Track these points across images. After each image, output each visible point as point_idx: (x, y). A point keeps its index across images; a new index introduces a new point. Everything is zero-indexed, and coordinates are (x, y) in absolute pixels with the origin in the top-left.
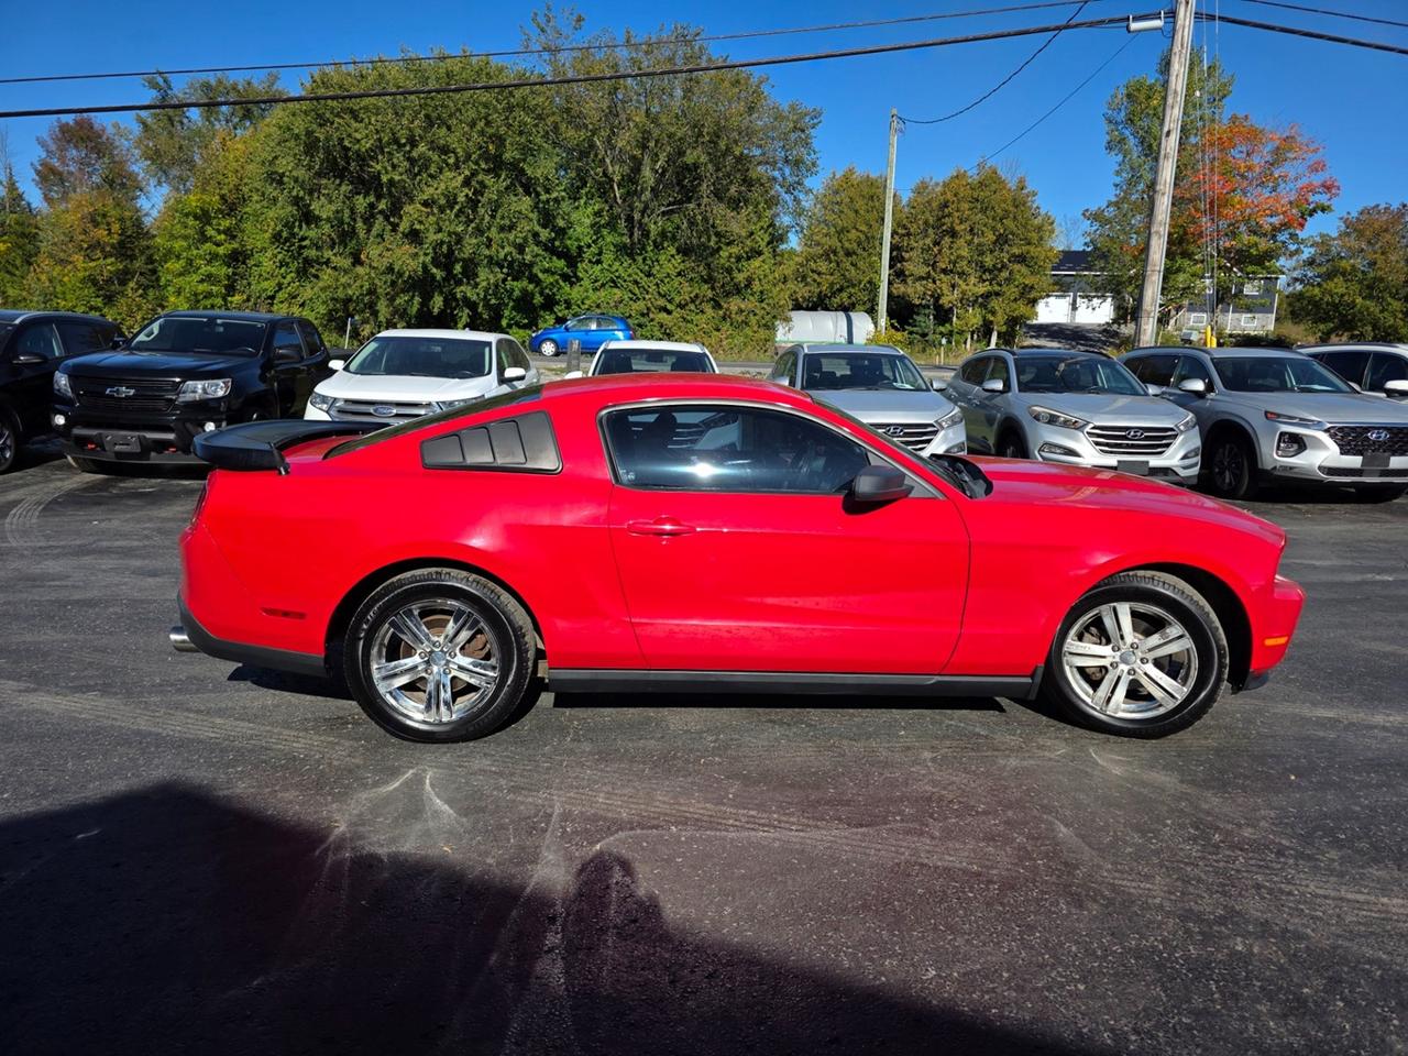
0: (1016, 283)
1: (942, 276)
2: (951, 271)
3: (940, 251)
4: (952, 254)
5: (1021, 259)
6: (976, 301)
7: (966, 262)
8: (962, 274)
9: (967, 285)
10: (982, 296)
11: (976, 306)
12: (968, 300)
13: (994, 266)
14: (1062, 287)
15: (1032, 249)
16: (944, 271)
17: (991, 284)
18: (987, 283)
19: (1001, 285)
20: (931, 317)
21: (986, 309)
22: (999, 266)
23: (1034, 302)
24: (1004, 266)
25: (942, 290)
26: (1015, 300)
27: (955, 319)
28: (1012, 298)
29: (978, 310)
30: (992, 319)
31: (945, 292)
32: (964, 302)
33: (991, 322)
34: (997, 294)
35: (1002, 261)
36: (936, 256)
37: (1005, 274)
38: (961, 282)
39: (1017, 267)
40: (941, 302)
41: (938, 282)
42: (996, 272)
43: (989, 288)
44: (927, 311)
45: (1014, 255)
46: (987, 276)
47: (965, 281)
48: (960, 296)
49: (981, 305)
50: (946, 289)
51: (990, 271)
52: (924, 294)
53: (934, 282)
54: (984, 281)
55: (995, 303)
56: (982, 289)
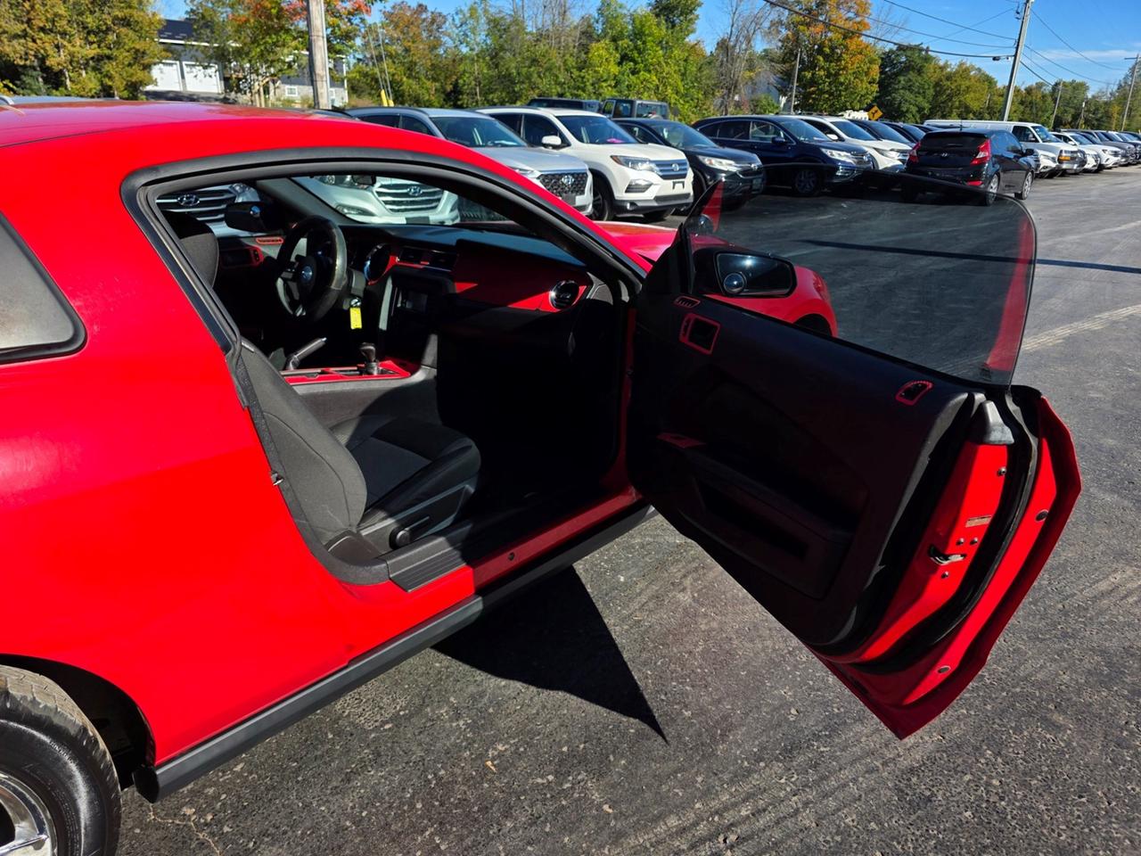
0: (126, 47)
1: (42, 34)
2: (51, 30)
3: (32, 7)
4: (47, 11)
5: (126, 22)
6: (87, 64)
7: (65, 22)
8: (64, 34)
9: (73, 46)
10: (92, 58)
11: (89, 69)
12: (78, 62)
13: (98, 27)
14: (175, 54)
15: (134, 12)
16: (42, 29)
17: (99, 47)
18: (95, 46)
19: (110, 49)
20: (40, 80)
21: (101, 73)
22: (104, 28)
23: (147, 67)
24: (108, 29)
25: (45, 50)
26: (130, 65)
27: (68, 82)
28: (126, 63)
29: (92, 74)
30: (110, 83)
31: (51, 52)
32: (74, 64)
33: (110, 87)
34: (109, 58)
35: (106, 24)
36: (28, 12)
37: (112, 37)
38: (65, 43)
39: (124, 30)
40: (48, 63)
41: (38, 41)
42: (101, 34)
43: (98, 50)
44: (34, 73)
45: (116, 18)
46: (92, 38)
47: (70, 42)
48: (69, 58)
49: (94, 69)
50: (51, 50)
51: (96, 34)
52: (26, 54)
53: (34, 41)
54: (91, 43)
55: (108, 67)
56: (92, 51)
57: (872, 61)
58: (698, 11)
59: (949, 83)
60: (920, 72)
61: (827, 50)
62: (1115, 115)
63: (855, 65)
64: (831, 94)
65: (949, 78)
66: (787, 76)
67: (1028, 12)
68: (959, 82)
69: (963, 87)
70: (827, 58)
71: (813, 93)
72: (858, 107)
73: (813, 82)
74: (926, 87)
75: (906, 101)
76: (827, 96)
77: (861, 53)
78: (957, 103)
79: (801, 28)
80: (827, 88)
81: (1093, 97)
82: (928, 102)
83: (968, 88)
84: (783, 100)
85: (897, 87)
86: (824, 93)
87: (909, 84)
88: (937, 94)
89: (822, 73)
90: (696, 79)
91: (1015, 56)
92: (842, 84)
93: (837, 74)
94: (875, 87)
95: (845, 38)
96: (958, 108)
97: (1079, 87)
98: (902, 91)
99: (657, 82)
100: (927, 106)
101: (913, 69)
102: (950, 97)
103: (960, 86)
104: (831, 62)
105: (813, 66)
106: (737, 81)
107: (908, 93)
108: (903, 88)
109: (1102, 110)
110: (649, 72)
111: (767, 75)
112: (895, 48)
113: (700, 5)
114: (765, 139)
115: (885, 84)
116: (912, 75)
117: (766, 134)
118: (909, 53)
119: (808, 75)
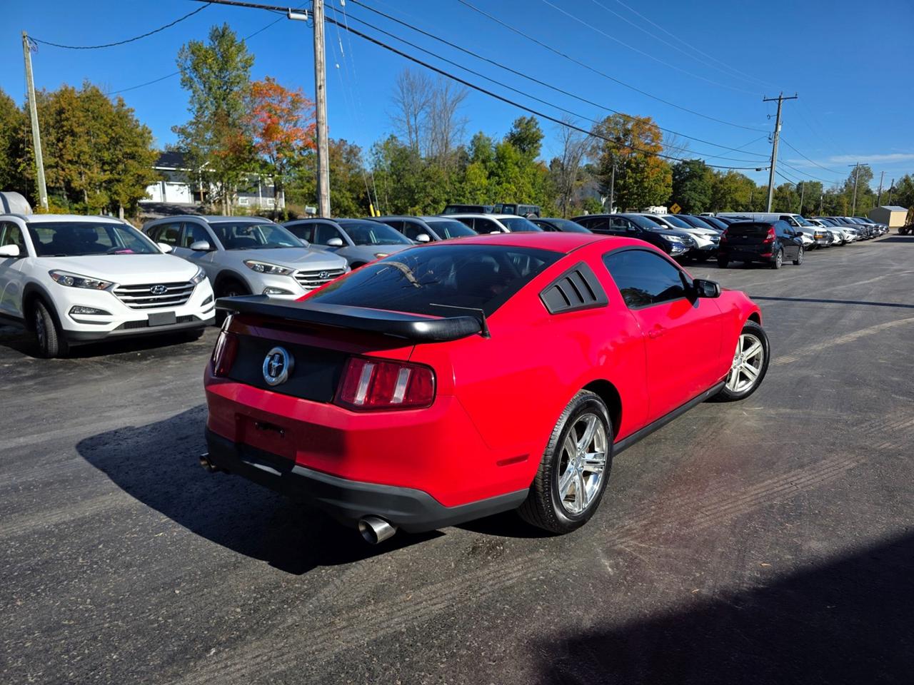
0: (132, 173)
1: (70, 165)
2: (76, 162)
3: (64, 146)
4: (75, 149)
5: (132, 156)
6: (101, 185)
7: (87, 157)
8: (86, 165)
9: (92, 173)
10: (105, 182)
11: (102, 189)
12: (95, 184)
13: (111, 160)
14: (166, 178)
15: (140, 150)
16: (70, 162)
17: (111, 173)
18: (108, 172)
19: (119, 174)
20: (65, 197)
21: (111, 191)
22: (116, 160)
23: (145, 187)
24: (119, 161)
25: (71, 176)
26: (133, 185)
27: (86, 198)
28: (131, 184)
29: (104, 192)
30: (118, 199)
31: (75, 178)
32: (92, 185)
33: (118, 201)
34: (118, 181)
35: (117, 157)
36: (61, 150)
37: (121, 166)
38: (87, 171)
39: (130, 161)
40: (72, 185)
41: (66, 170)
42: (113, 165)
43: (111, 176)
44: (61, 192)
45: (126, 153)
46: (106, 167)
47: (90, 170)
48: (89, 181)
49: (106, 188)
50: (75, 176)
51: (109, 164)
52: (57, 178)
53: (63, 170)
54: (105, 171)
55: (117, 187)
56: (107, 176)
57: (666, 172)
58: (542, 141)
59: (722, 185)
60: (701, 178)
61: (634, 165)
62: (846, 205)
63: (655, 175)
64: (639, 195)
65: (722, 182)
66: (606, 184)
67: (777, 138)
68: (729, 185)
69: (733, 188)
70: (633, 170)
71: (626, 194)
72: (659, 203)
73: (625, 187)
74: (706, 188)
75: (693, 198)
76: (636, 196)
77: (658, 167)
78: (730, 199)
79: (614, 150)
80: (635, 191)
81: (828, 192)
82: (709, 199)
83: (736, 188)
84: (604, 200)
85: (685, 189)
86: (634, 194)
87: (694, 186)
88: (715, 193)
89: (631, 181)
90: (543, 187)
91: (771, 167)
92: (646, 188)
93: (642, 181)
94: (670, 190)
95: (646, 156)
96: (730, 203)
97: (816, 186)
98: (689, 192)
99: (515, 190)
100: (708, 201)
101: (696, 177)
102: (724, 195)
103: (730, 187)
104: (637, 173)
105: (623, 176)
106: (571, 188)
107: (693, 193)
108: (689, 190)
109: (835, 202)
110: (509, 183)
111: (592, 183)
112: (681, 162)
113: (542, 137)
114: (618, 229)
115: (677, 186)
116: (695, 181)
117: (619, 225)
118: (691, 166)
119: (621, 182)
